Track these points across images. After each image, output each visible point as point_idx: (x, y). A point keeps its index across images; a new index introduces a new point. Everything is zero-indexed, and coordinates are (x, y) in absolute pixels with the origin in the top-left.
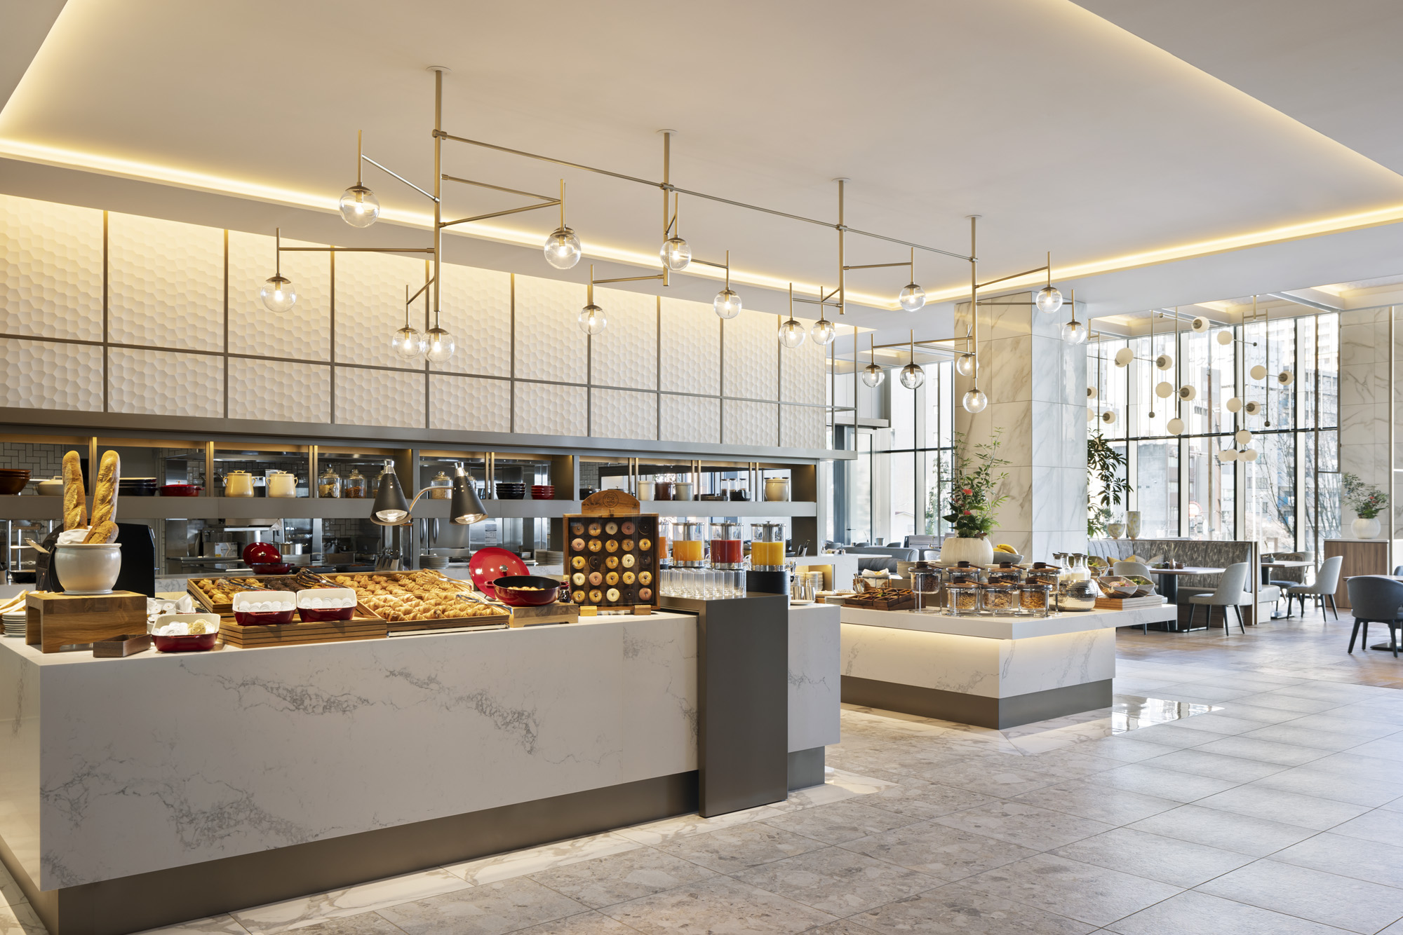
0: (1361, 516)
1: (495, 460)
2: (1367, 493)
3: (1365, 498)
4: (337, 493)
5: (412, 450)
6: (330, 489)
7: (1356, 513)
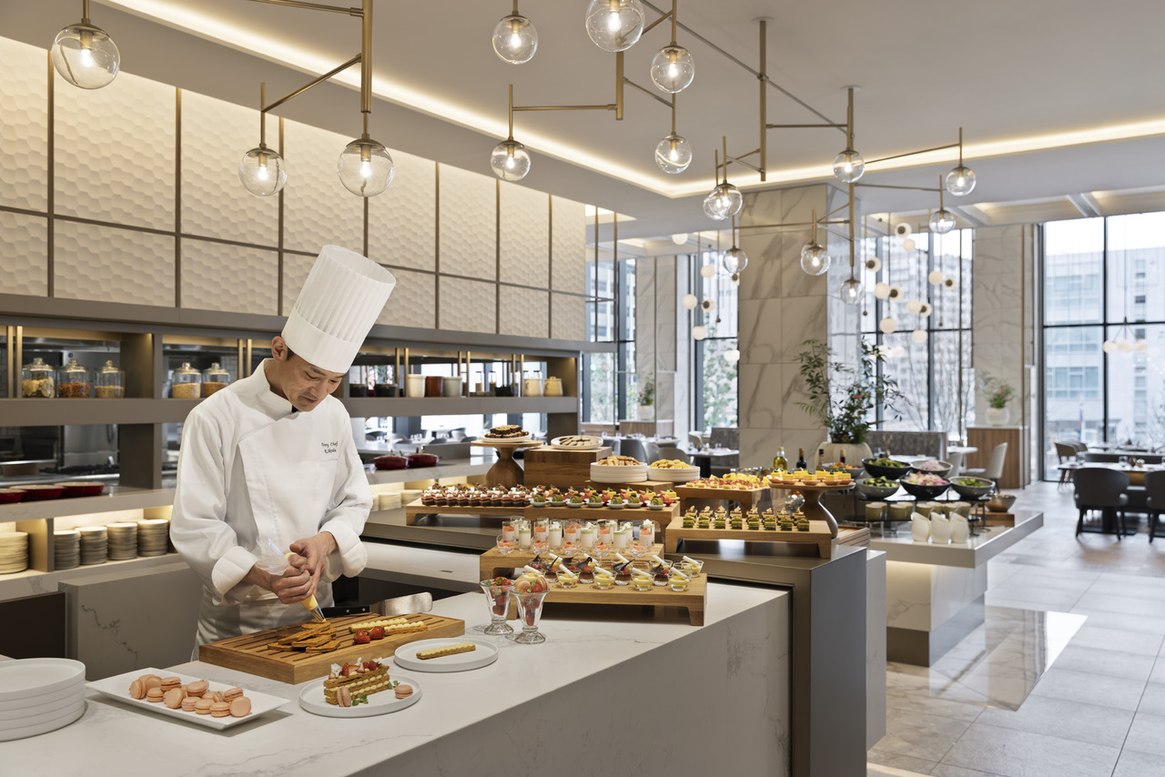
0: (992, 406)
1: (253, 349)
2: (998, 386)
3: (996, 391)
4: (50, 392)
5: (153, 336)
6: (40, 386)
7: (989, 404)
